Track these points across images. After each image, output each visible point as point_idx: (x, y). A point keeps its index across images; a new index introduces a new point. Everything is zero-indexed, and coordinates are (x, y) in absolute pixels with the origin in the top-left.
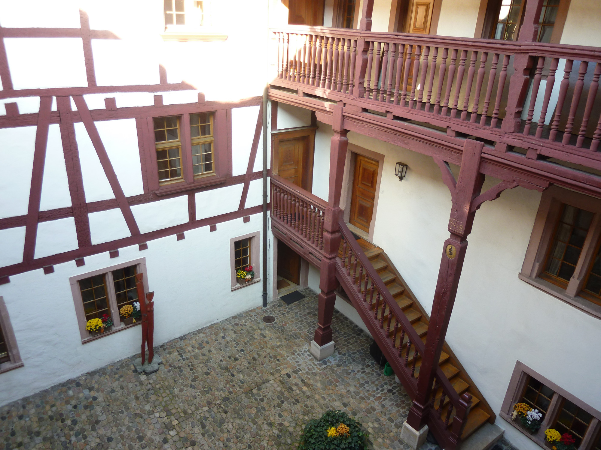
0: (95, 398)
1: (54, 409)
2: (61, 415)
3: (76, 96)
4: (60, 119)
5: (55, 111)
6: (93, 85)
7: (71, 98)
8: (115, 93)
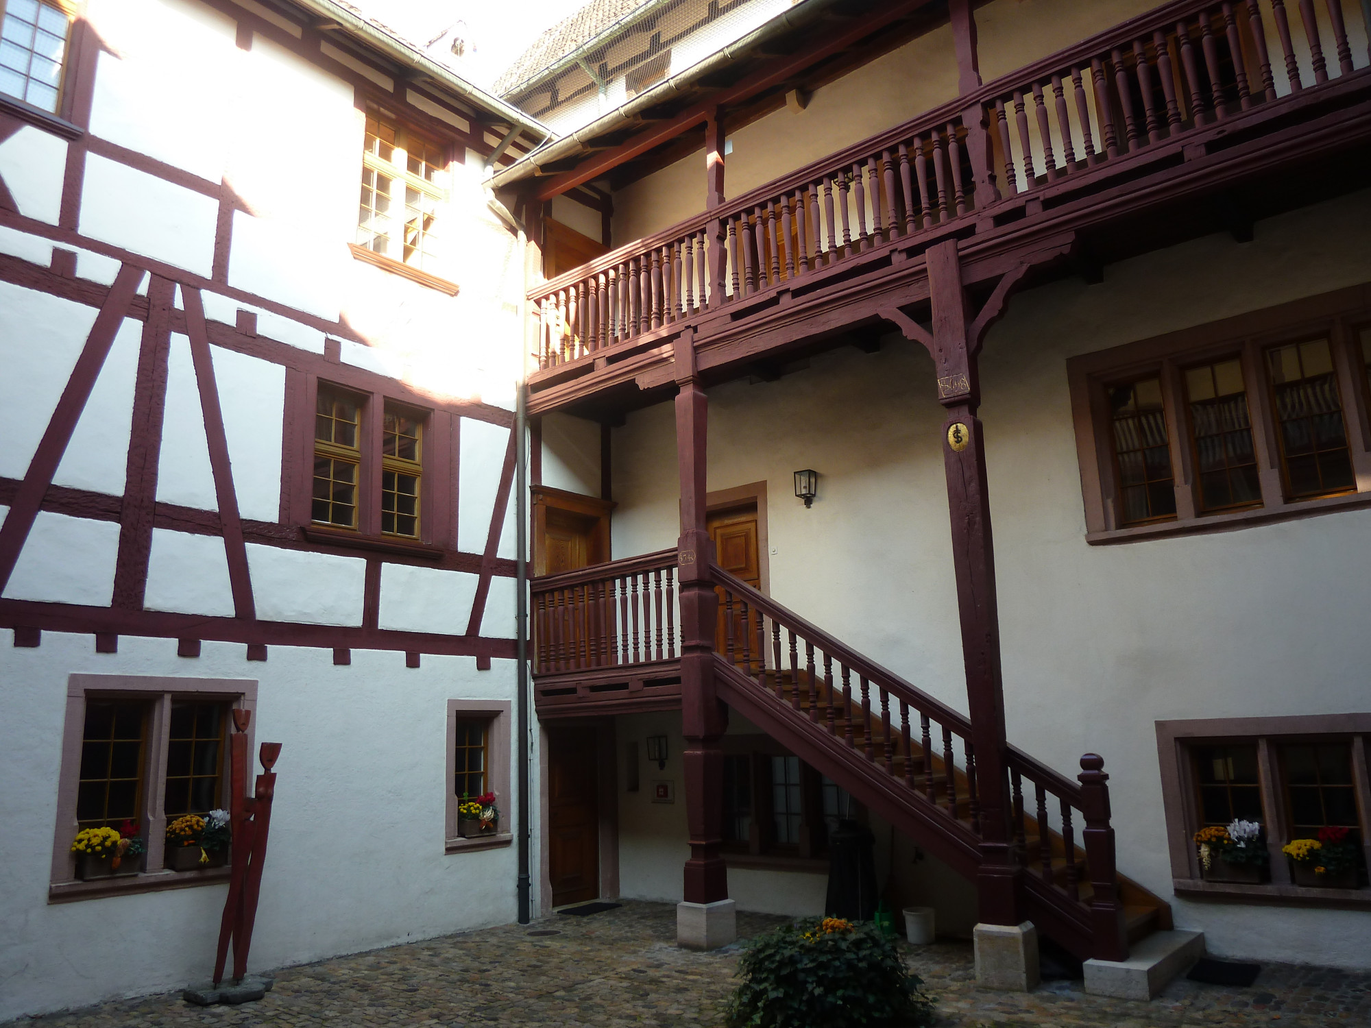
3: (189, 285)
4: (148, 315)
5: (143, 296)
6: (220, 281)
7: (178, 286)
8: (258, 308)
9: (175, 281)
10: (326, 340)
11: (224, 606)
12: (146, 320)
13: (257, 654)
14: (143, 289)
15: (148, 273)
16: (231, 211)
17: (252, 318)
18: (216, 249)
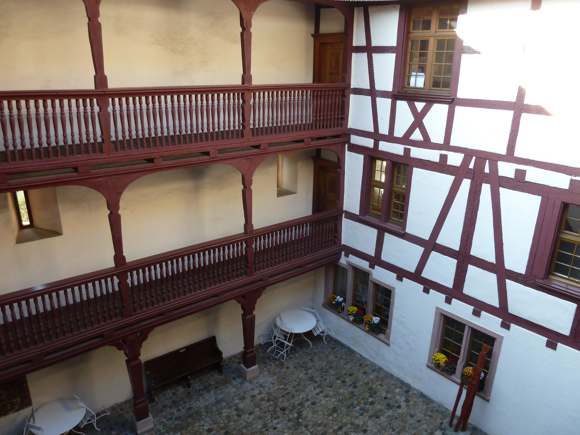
0: (399, 407)
1: (379, 387)
2: (375, 393)
3: (492, 160)
4: (473, 177)
5: (472, 169)
6: (510, 154)
7: (487, 161)
8: (528, 167)
9: (487, 159)
10: (572, 180)
11: (495, 302)
12: (472, 179)
13: (505, 326)
14: (471, 166)
15: (474, 158)
16: (520, 116)
17: (524, 173)
18: (510, 137)
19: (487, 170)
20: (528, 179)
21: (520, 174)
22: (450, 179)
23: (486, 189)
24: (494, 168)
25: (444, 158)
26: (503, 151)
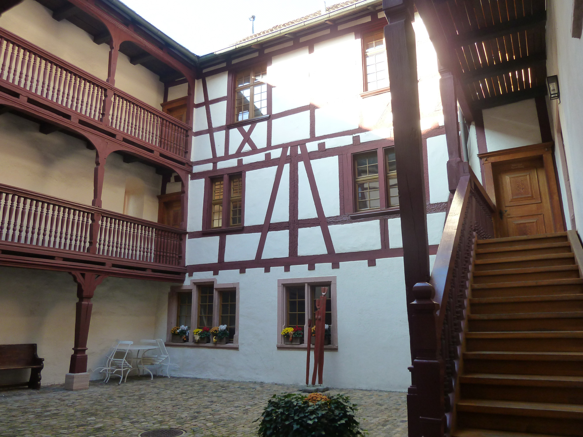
3: (302, 144)
4: (291, 160)
5: (289, 155)
6: (313, 137)
7: (299, 146)
8: (326, 139)
9: (298, 145)
10: (353, 137)
11: (323, 250)
12: (291, 163)
13: (336, 266)
14: (288, 153)
15: (289, 147)
16: (314, 111)
17: (324, 144)
18: (310, 127)
19: (299, 152)
20: (327, 147)
21: (322, 146)
22: (275, 169)
23: (301, 165)
24: (304, 149)
25: (268, 156)
26: (308, 136)
